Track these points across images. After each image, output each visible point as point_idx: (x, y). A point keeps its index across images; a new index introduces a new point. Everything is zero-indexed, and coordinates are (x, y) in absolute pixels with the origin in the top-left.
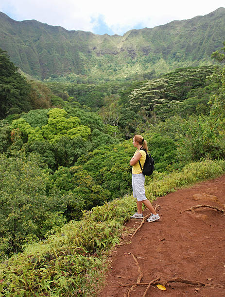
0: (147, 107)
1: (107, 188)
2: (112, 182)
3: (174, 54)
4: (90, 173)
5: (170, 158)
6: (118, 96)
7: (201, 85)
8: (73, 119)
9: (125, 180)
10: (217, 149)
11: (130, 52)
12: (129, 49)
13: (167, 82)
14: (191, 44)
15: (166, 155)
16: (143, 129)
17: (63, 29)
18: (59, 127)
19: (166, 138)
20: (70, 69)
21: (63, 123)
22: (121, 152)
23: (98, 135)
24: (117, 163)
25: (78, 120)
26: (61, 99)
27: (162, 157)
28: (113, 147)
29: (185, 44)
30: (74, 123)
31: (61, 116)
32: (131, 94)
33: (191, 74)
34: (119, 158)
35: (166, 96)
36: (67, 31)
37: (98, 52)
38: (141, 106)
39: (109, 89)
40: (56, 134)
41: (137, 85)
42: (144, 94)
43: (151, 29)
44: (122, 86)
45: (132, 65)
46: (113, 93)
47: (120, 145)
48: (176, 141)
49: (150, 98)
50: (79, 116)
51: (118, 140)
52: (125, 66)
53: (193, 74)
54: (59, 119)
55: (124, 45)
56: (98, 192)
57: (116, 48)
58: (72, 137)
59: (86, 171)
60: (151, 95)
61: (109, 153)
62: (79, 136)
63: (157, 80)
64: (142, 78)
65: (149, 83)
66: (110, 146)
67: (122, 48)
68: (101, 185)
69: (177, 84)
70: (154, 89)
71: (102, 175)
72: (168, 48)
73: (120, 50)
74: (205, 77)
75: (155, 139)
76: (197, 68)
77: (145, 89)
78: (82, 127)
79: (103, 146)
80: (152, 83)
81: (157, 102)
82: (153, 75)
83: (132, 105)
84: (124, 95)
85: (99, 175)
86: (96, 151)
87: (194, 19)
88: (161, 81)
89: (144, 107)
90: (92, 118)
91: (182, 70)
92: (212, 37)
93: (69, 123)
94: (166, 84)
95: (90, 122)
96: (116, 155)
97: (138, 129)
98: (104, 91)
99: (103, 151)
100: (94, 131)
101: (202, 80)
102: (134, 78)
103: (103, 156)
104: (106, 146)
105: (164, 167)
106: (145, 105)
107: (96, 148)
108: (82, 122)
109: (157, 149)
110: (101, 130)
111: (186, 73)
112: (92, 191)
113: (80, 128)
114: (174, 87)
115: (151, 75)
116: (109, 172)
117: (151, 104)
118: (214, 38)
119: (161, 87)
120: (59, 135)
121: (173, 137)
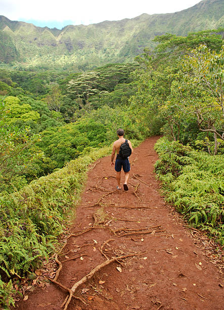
0: (81, 95)
1: (55, 159)
2: (58, 155)
3: (105, 50)
4: (41, 148)
5: (101, 137)
6: (57, 84)
7: (125, 79)
8: (26, 106)
9: (69, 154)
10: (132, 132)
11: (67, 45)
12: (67, 43)
13: (99, 75)
14: (119, 43)
15: (98, 136)
16: (80, 115)
17: (6, 18)
18: (14, 112)
19: (98, 123)
20: (12, 57)
21: (18, 109)
22: (64, 133)
23: (46, 119)
24: (62, 141)
25: (30, 106)
26: (7, 85)
27: (95, 137)
28: (58, 129)
29: (114, 41)
30: (26, 109)
31: (15, 103)
32: (68, 83)
33: (118, 70)
34: (63, 138)
35: (97, 87)
36: (10, 21)
37: (39, 43)
38: (76, 94)
39: (48, 78)
40: (12, 117)
41: (74, 76)
42: (79, 84)
43: (86, 26)
44: (60, 75)
45: (69, 56)
46: (52, 81)
47: (63, 127)
48: (105, 125)
49: (84, 88)
50: (30, 104)
51: (61, 123)
52: (63, 57)
53: (119, 69)
54: (14, 105)
55: (62, 38)
56: (48, 163)
57: (55, 40)
58: (25, 120)
59: (38, 147)
60: (85, 85)
61: (55, 134)
62: (31, 119)
63: (90, 73)
64: (77, 68)
65: (84, 75)
66: (55, 128)
67: (60, 41)
68: (49, 157)
69: (107, 78)
70: (88, 80)
71: (51, 150)
72: (100, 44)
73: (58, 43)
74: (129, 72)
75: (90, 124)
76: (123, 65)
77: (80, 80)
78: (33, 113)
79: (50, 128)
80: (86, 75)
81: (90, 92)
82: (87, 67)
83: (69, 93)
84: (62, 84)
85: (48, 150)
86: (45, 131)
87: (123, 20)
88: (93, 74)
89: (79, 95)
90: (41, 106)
91: (111, 65)
92: (137, 38)
93: (22, 109)
94: (98, 77)
95: (39, 109)
96: (61, 135)
97: (75, 114)
98: (44, 79)
99: (51, 132)
100: (42, 116)
101: (127, 75)
102: (71, 68)
103: (51, 136)
104: (52, 128)
105: (97, 144)
106: (80, 94)
107: (45, 129)
108: (33, 109)
109: (92, 131)
110: (47, 115)
111: (114, 69)
112: (43, 162)
113: (31, 113)
114: (104, 80)
115: (85, 67)
116: (56, 148)
117: (85, 92)
118: (138, 39)
119: (93, 79)
120: (14, 118)
121: (104, 122)
